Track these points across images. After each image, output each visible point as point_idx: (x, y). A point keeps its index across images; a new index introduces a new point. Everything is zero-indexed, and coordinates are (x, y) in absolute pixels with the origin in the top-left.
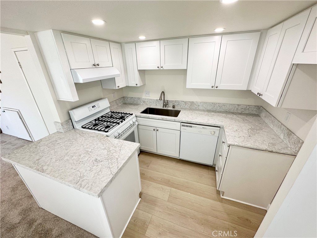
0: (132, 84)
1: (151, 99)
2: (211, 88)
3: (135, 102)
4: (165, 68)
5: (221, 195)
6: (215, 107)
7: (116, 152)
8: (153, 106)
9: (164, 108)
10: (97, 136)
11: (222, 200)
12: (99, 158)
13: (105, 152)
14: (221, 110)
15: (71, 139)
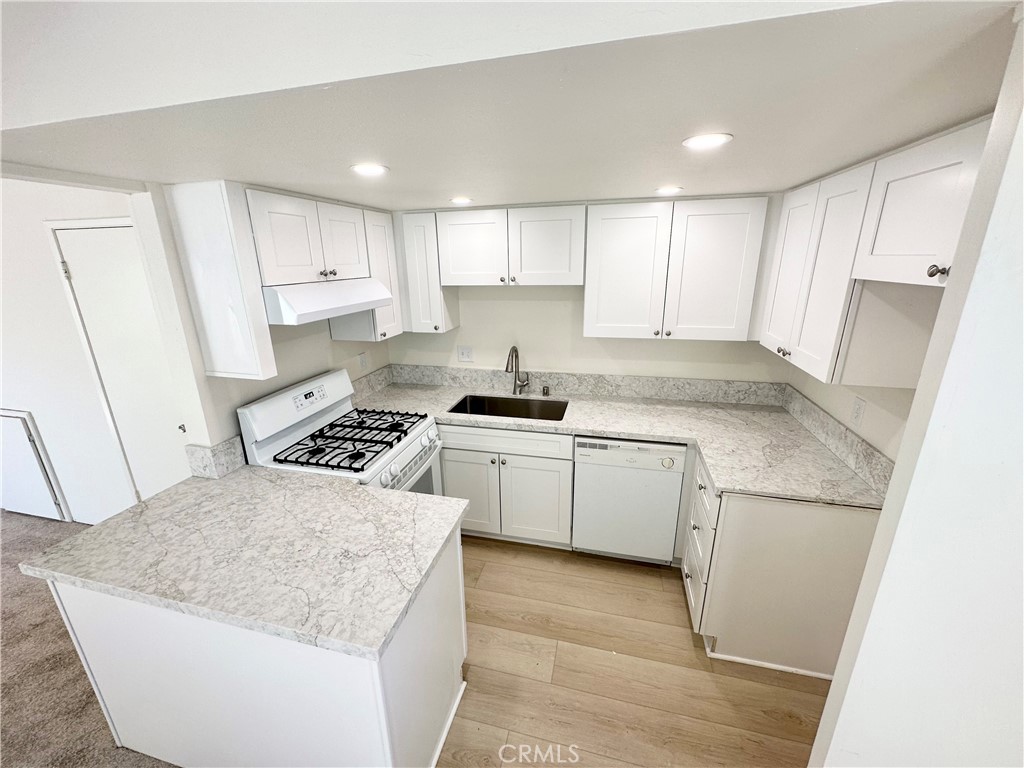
0: (423, 326)
1: (476, 371)
2: (654, 337)
3: (426, 380)
4: (521, 282)
5: (708, 650)
6: (665, 390)
7: (402, 527)
8: (483, 391)
9: (518, 396)
10: (331, 484)
11: (713, 666)
12: (353, 549)
13: (369, 529)
14: (682, 398)
15: (248, 496)
